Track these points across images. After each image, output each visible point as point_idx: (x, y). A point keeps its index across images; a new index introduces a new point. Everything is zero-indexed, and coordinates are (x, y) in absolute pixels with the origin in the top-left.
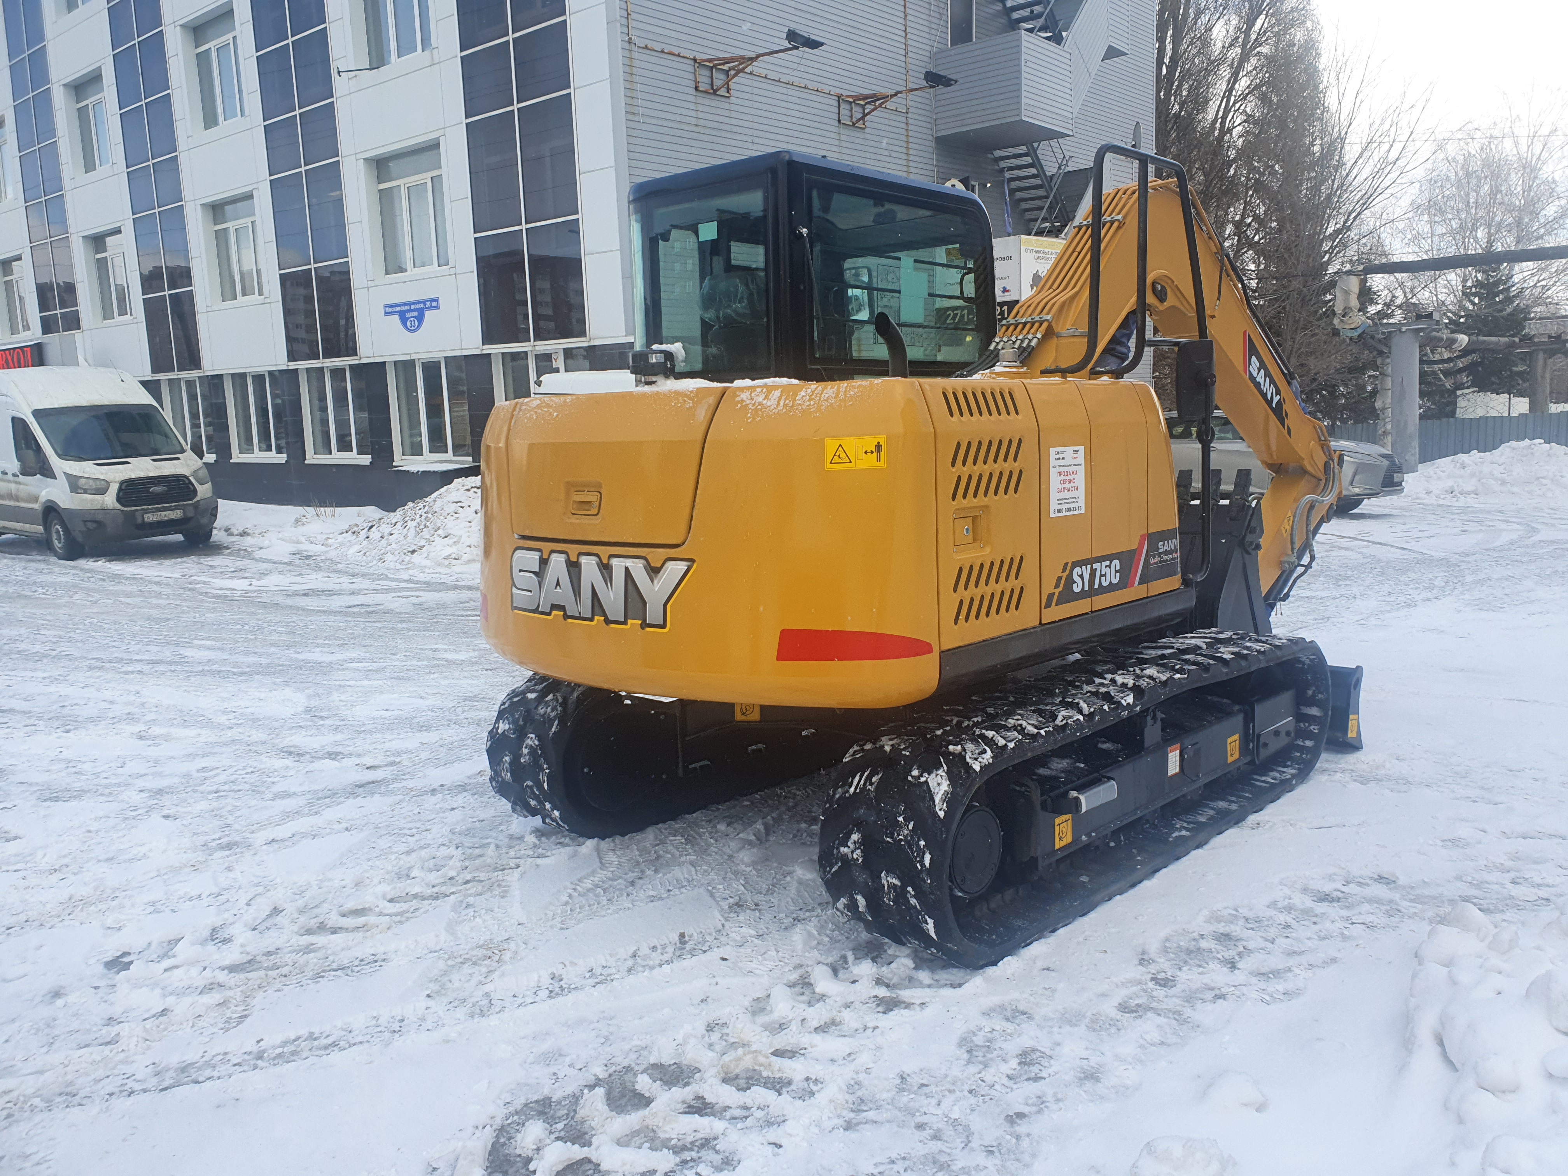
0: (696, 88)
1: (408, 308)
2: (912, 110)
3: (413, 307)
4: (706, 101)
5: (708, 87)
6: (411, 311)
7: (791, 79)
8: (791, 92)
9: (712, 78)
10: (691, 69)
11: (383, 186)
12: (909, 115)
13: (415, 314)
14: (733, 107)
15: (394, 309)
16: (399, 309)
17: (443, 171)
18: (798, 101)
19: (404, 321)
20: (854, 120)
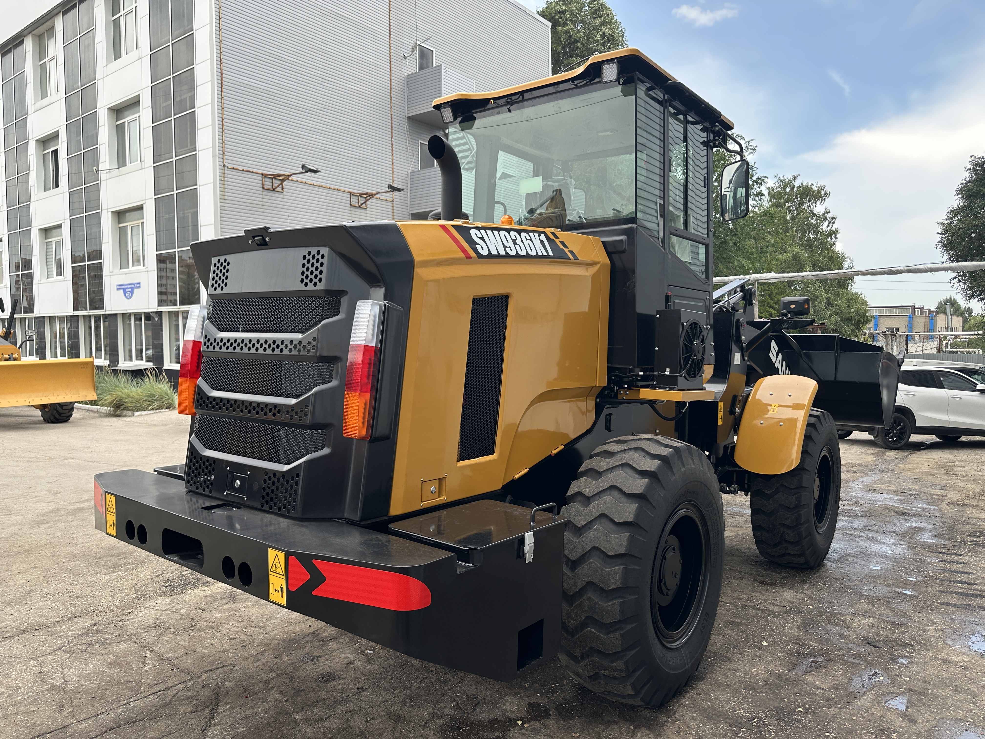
0: (263, 188)
1: (127, 287)
2: (395, 200)
3: (129, 286)
4: (269, 194)
5: (270, 187)
6: (128, 288)
7: (321, 184)
8: (320, 190)
9: (272, 183)
10: (261, 178)
11: (121, 225)
12: (395, 202)
13: (130, 290)
14: (285, 197)
15: (121, 287)
16: (123, 287)
17: (144, 220)
18: (325, 194)
19: (125, 293)
20: (360, 204)
